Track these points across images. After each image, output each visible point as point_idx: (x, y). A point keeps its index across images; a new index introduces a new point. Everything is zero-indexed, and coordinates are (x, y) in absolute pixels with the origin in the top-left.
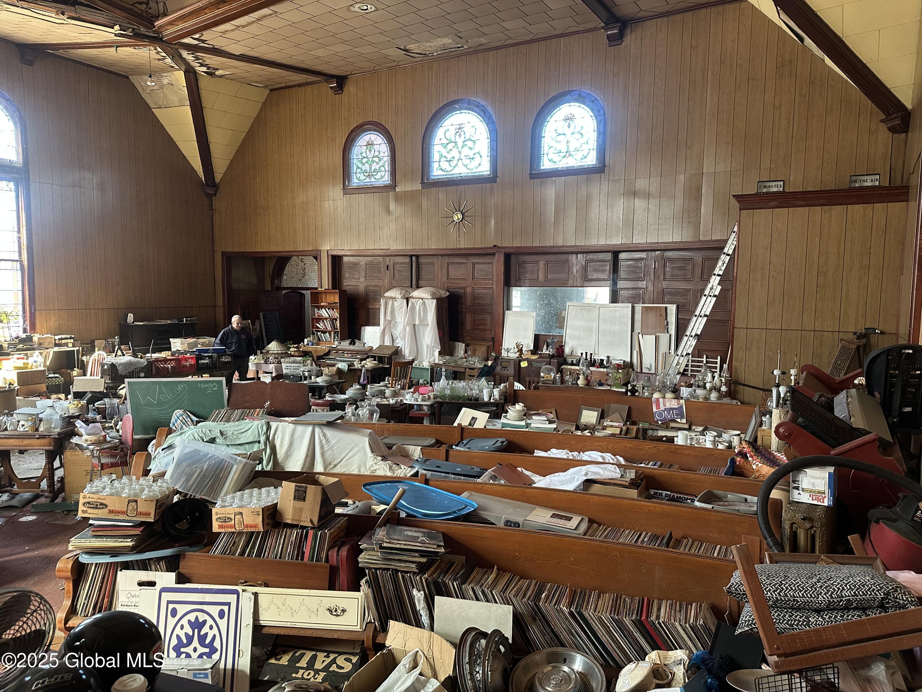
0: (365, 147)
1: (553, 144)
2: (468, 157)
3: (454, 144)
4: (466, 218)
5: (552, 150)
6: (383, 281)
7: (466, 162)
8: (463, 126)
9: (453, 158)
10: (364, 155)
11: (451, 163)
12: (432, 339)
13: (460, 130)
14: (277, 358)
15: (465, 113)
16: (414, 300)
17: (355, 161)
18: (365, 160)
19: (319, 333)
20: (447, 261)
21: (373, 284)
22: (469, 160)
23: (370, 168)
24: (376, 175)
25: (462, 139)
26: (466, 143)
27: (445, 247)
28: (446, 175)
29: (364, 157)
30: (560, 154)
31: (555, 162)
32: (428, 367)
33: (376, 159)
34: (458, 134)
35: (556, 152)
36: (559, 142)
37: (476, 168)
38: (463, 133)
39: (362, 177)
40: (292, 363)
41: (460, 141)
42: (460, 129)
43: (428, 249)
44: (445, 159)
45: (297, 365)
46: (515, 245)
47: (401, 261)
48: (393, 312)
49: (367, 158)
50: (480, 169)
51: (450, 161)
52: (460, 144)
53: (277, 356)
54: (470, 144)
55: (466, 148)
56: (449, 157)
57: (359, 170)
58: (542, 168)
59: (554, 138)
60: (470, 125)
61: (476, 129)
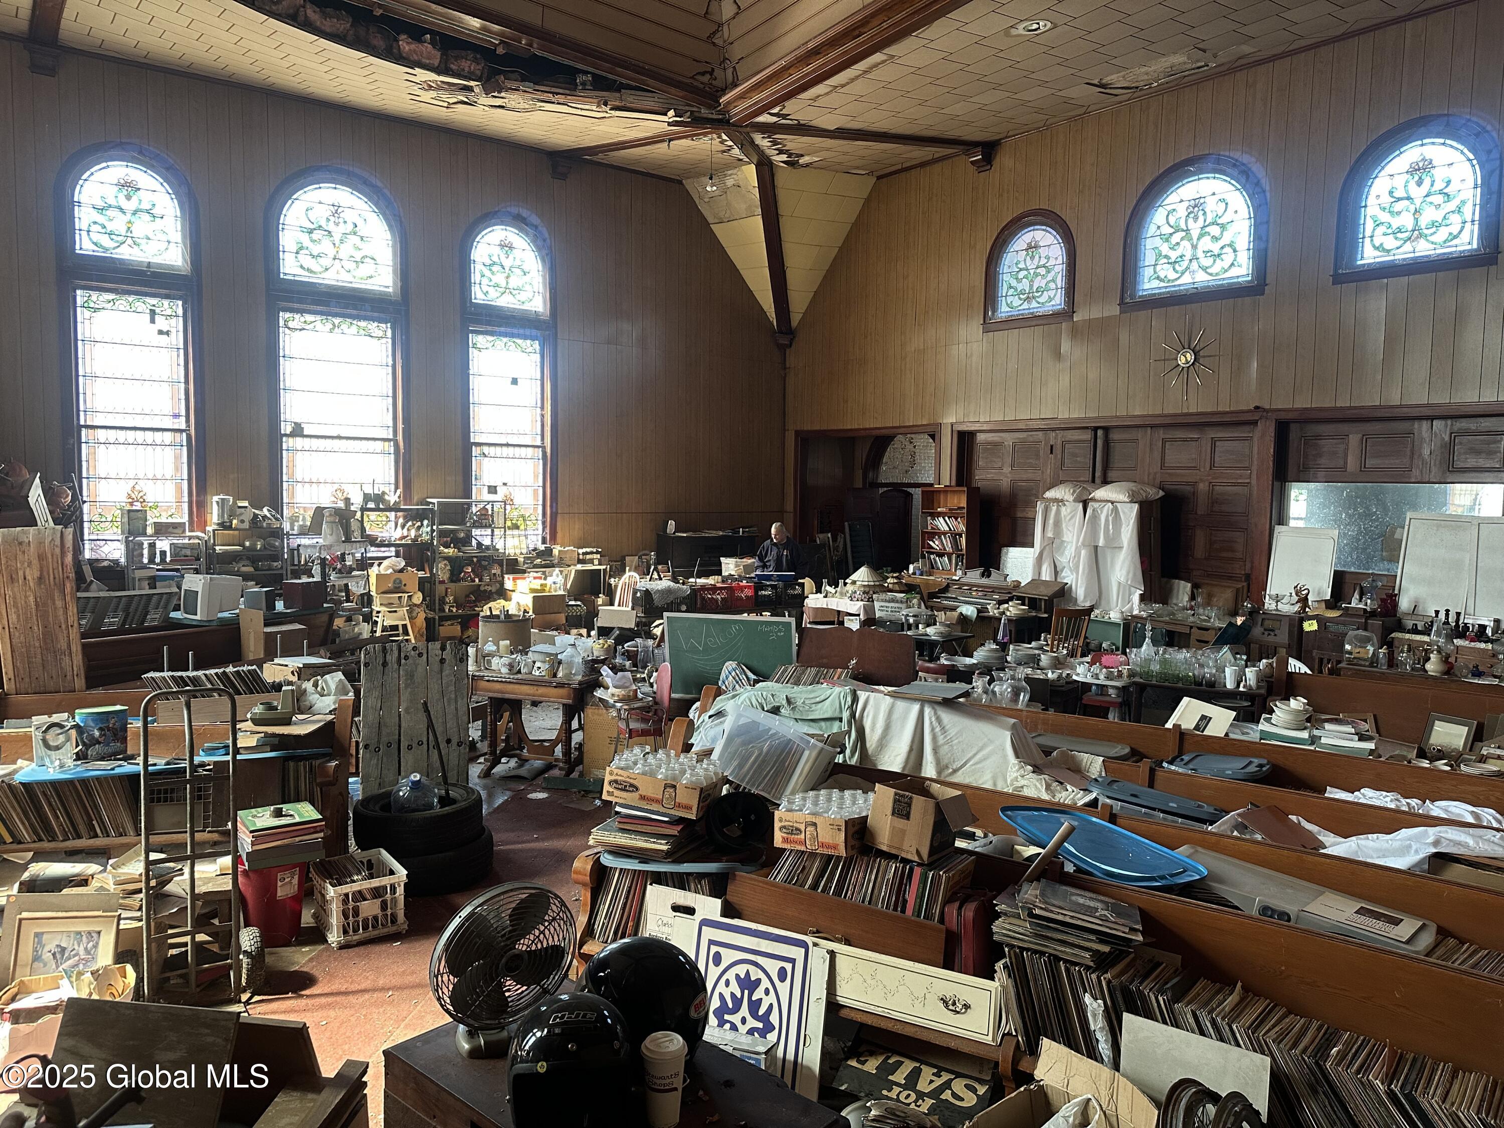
0: (1024, 253)
1: (1384, 217)
2: (1209, 254)
3: (1183, 234)
4: (1201, 361)
5: (1381, 230)
6: (1043, 472)
7: (1206, 262)
8: (1202, 201)
9: (1181, 257)
10: (1022, 265)
11: (1177, 266)
12: (1128, 573)
13: (1196, 209)
14: (867, 593)
15: (1208, 178)
16: (1096, 505)
17: (1006, 277)
18: (1022, 274)
19: (932, 557)
20: (1162, 436)
21: (1025, 477)
22: (1211, 259)
23: (1031, 286)
24: (1038, 297)
25: (1200, 222)
26: (1207, 229)
27: (1158, 411)
28: (1166, 287)
29: (1021, 270)
30: (1399, 235)
31: (1388, 251)
32: (1118, 621)
33: (1042, 271)
34: (1192, 215)
35: (1390, 231)
36: (1399, 213)
37: (1226, 271)
38: (1201, 213)
39: (1016, 302)
40: (889, 602)
41: (1195, 228)
42: (1196, 206)
43: (1128, 417)
44: (1165, 261)
45: (897, 605)
46: (1298, 405)
47: (1076, 438)
48: (1057, 523)
49: (1027, 270)
50: (1234, 272)
51: (1175, 262)
52: (1195, 234)
53: (867, 589)
54: (1215, 230)
55: (1207, 239)
56: (1173, 255)
57: (1011, 292)
58: (1359, 263)
59: (1388, 206)
60: (1216, 198)
61: (1227, 204)
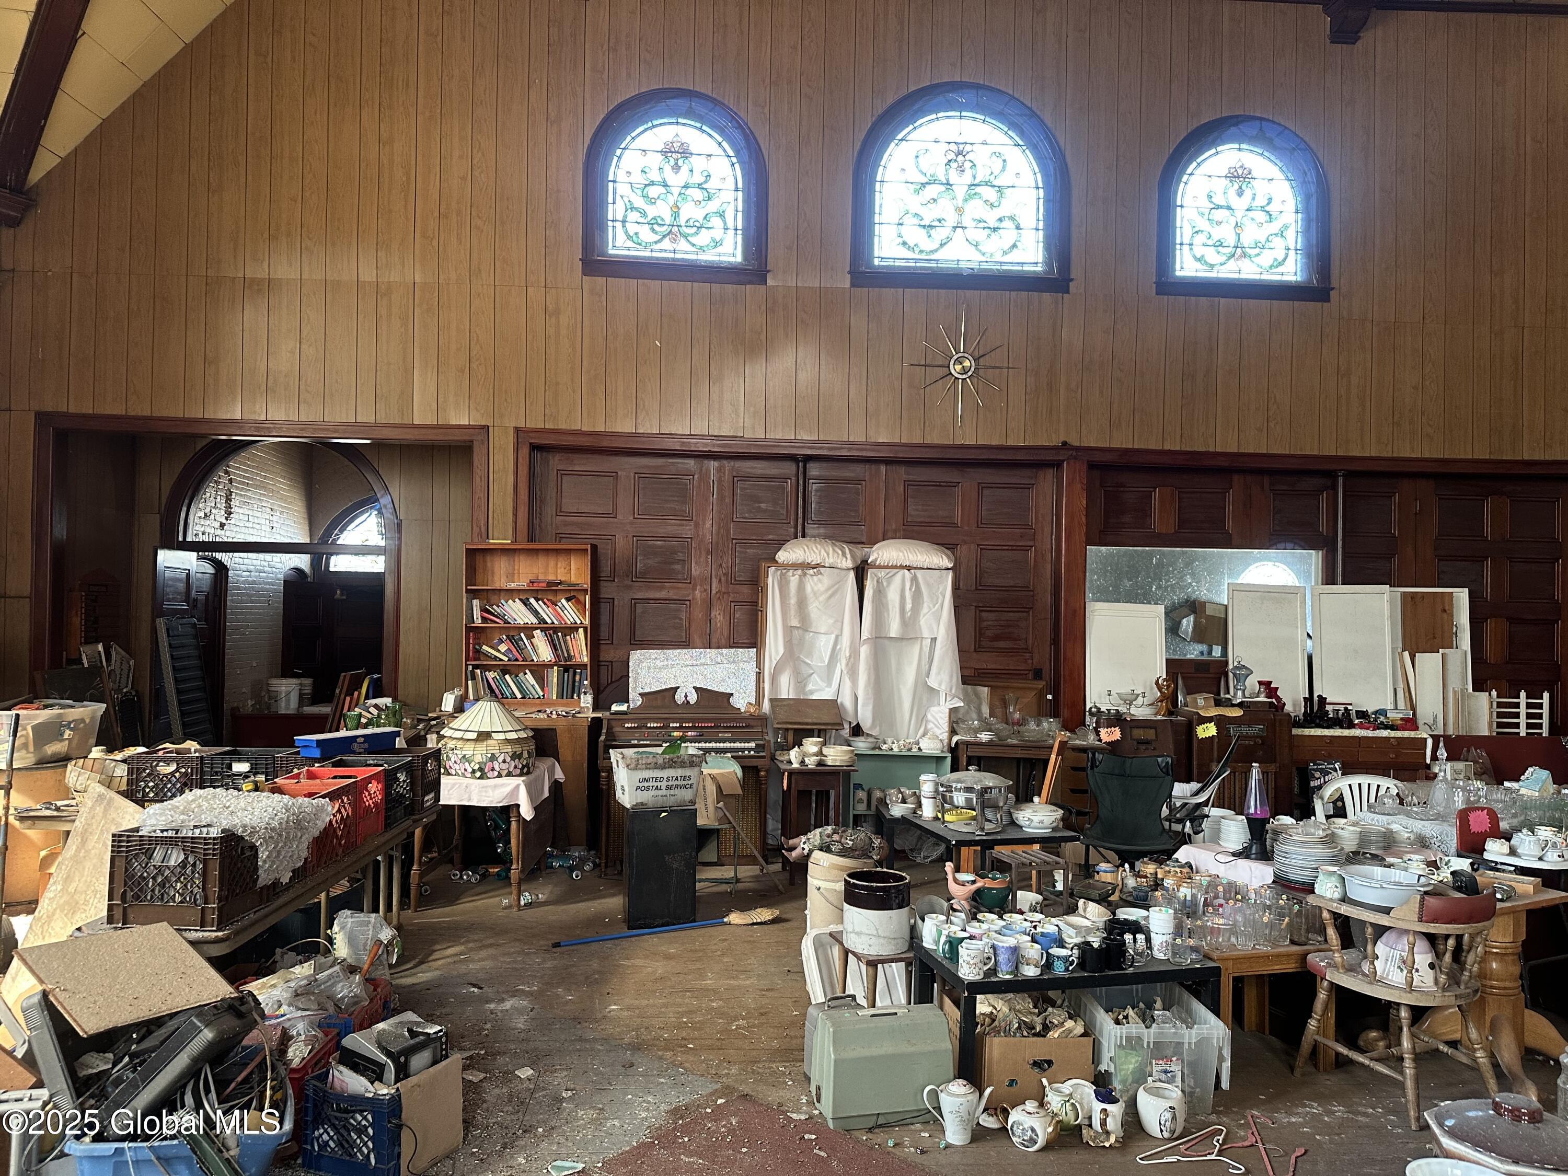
0: (659, 157)
1: (1203, 224)
2: (982, 225)
3: (943, 188)
4: (981, 372)
5: (1199, 239)
6: (697, 525)
7: (979, 235)
8: (968, 148)
9: (939, 221)
10: (655, 176)
11: (933, 232)
13: (960, 158)
15: (974, 119)
17: (623, 189)
18: (654, 191)
21: (662, 531)
22: (988, 231)
23: (676, 215)
24: (692, 235)
25: (967, 178)
26: (978, 189)
27: (917, 440)
28: (916, 260)
29: (652, 183)
30: (1220, 249)
31: (1212, 266)
33: (697, 194)
34: (954, 165)
35: (1210, 242)
36: (1219, 223)
37: (1005, 253)
38: (967, 165)
39: (646, 235)
41: (961, 182)
42: (959, 153)
43: (867, 444)
44: (916, 221)
45: (679, 772)
46: (1115, 445)
47: (759, 472)
49: (666, 185)
50: (1015, 257)
51: (930, 226)
52: (960, 191)
54: (989, 193)
55: (976, 204)
56: (929, 216)
57: (633, 216)
58: (1178, 273)
60: (988, 150)
61: (1004, 161)
